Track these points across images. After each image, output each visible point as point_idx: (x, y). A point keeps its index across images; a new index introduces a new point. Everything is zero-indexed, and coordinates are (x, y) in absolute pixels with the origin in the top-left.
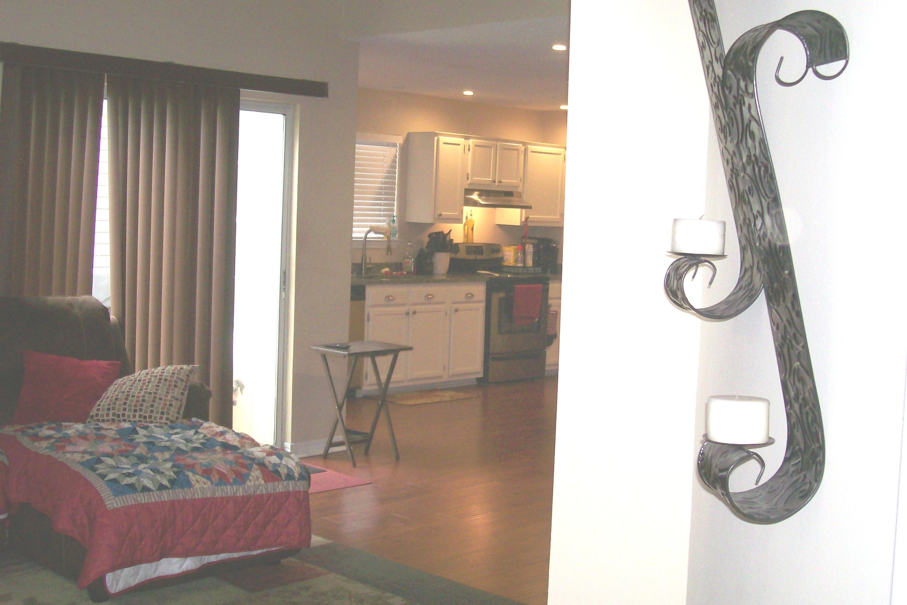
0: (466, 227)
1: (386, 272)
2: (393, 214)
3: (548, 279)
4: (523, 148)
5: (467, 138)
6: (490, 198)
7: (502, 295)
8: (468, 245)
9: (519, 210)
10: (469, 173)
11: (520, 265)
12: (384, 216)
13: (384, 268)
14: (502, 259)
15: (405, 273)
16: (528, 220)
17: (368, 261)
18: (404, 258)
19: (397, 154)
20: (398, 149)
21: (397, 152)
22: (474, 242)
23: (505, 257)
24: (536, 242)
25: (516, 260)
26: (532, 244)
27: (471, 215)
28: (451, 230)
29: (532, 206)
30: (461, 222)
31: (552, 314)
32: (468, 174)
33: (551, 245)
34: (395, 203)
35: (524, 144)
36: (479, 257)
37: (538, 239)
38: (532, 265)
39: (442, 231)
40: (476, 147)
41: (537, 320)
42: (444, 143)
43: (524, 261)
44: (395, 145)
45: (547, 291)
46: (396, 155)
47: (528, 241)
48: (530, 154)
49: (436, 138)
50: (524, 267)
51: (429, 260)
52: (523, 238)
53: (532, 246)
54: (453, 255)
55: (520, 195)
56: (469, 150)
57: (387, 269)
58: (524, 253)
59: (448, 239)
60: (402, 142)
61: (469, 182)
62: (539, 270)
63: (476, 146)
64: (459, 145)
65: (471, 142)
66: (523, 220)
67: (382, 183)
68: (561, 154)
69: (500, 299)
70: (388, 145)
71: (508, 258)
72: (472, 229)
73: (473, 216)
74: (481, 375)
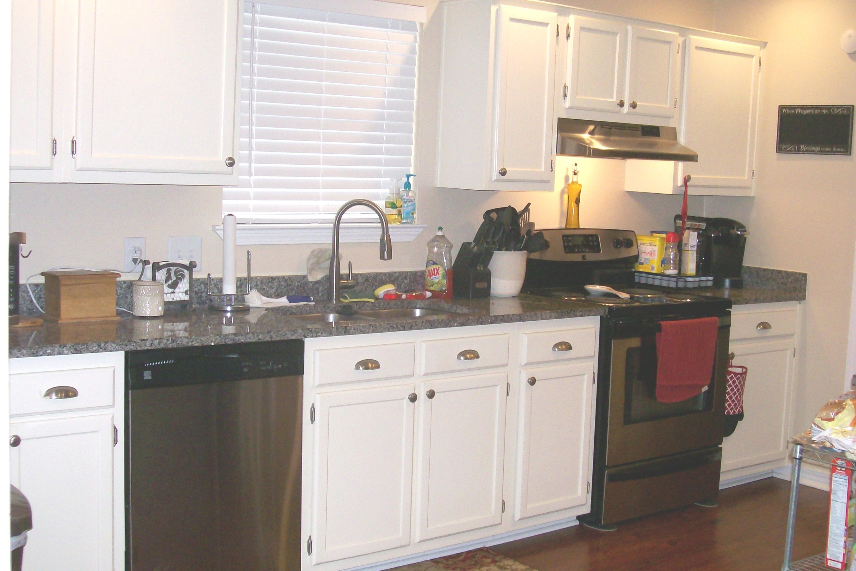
0: (566, 197)
1: (387, 295)
2: (409, 170)
3: (729, 304)
4: (680, 40)
5: (562, 12)
6: (612, 138)
7: (635, 342)
8: (567, 232)
9: (671, 164)
10: (569, 85)
11: (672, 272)
12: (387, 174)
13: (383, 283)
14: (636, 258)
15: (429, 294)
16: (688, 183)
17: (344, 271)
18: (428, 263)
19: (417, 45)
20: (417, 34)
21: (417, 42)
22: (581, 227)
23: (643, 258)
24: (703, 225)
25: (664, 262)
26: (695, 229)
27: (575, 174)
28: (529, 204)
29: (697, 156)
30: (551, 189)
31: (736, 374)
32: (565, 87)
33: (732, 231)
34: (413, 147)
35: (683, 32)
36: (591, 257)
37: (707, 220)
38: (695, 274)
39: (510, 206)
40: (583, 34)
41: (705, 388)
42: (512, 20)
43: (679, 263)
44: (409, 26)
45: (726, 328)
46: (415, 47)
47: (688, 224)
48: (695, 55)
49: (494, 8)
50: (680, 275)
51: (480, 268)
52: (677, 217)
53: (696, 234)
54: (535, 256)
55: (673, 133)
56: (568, 37)
57: (389, 288)
58: (680, 248)
59: (522, 222)
60: (425, 21)
61: (567, 104)
62: (708, 280)
63: (582, 29)
64: (545, 24)
65: (572, 20)
66: (680, 182)
67: (382, 106)
68: (752, 56)
69: (630, 352)
70: (396, 25)
71: (648, 257)
72: (578, 201)
73: (579, 174)
74: (586, 510)
